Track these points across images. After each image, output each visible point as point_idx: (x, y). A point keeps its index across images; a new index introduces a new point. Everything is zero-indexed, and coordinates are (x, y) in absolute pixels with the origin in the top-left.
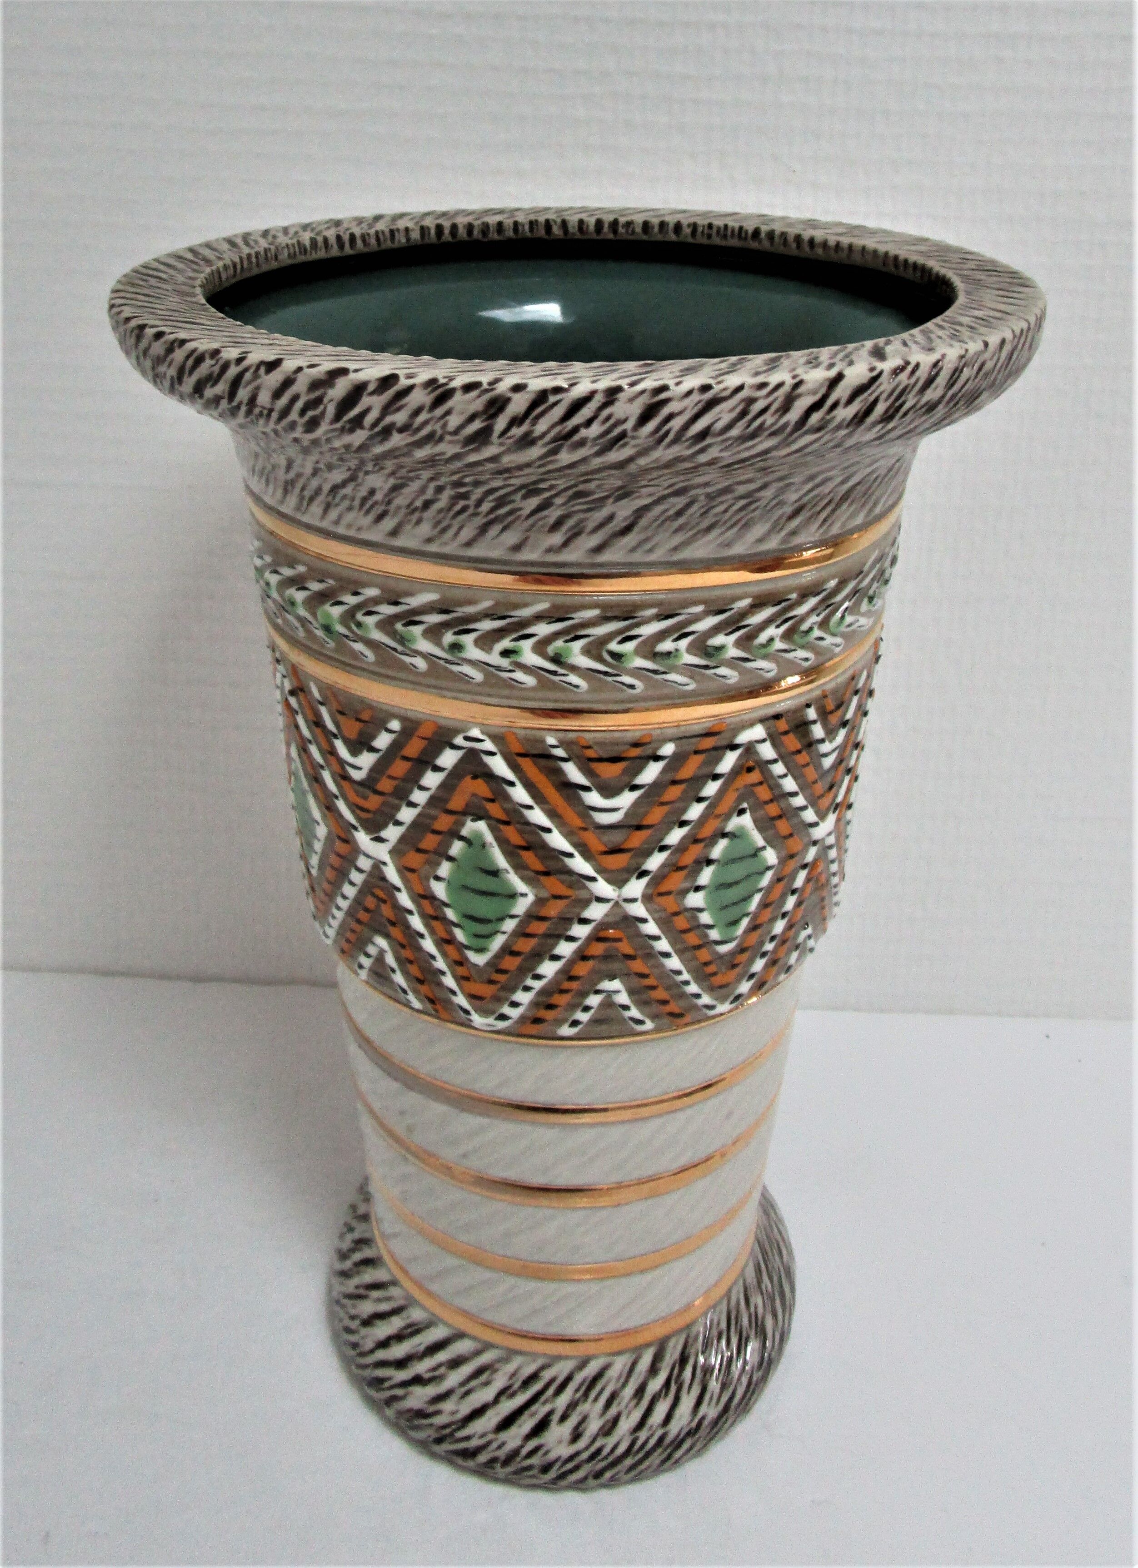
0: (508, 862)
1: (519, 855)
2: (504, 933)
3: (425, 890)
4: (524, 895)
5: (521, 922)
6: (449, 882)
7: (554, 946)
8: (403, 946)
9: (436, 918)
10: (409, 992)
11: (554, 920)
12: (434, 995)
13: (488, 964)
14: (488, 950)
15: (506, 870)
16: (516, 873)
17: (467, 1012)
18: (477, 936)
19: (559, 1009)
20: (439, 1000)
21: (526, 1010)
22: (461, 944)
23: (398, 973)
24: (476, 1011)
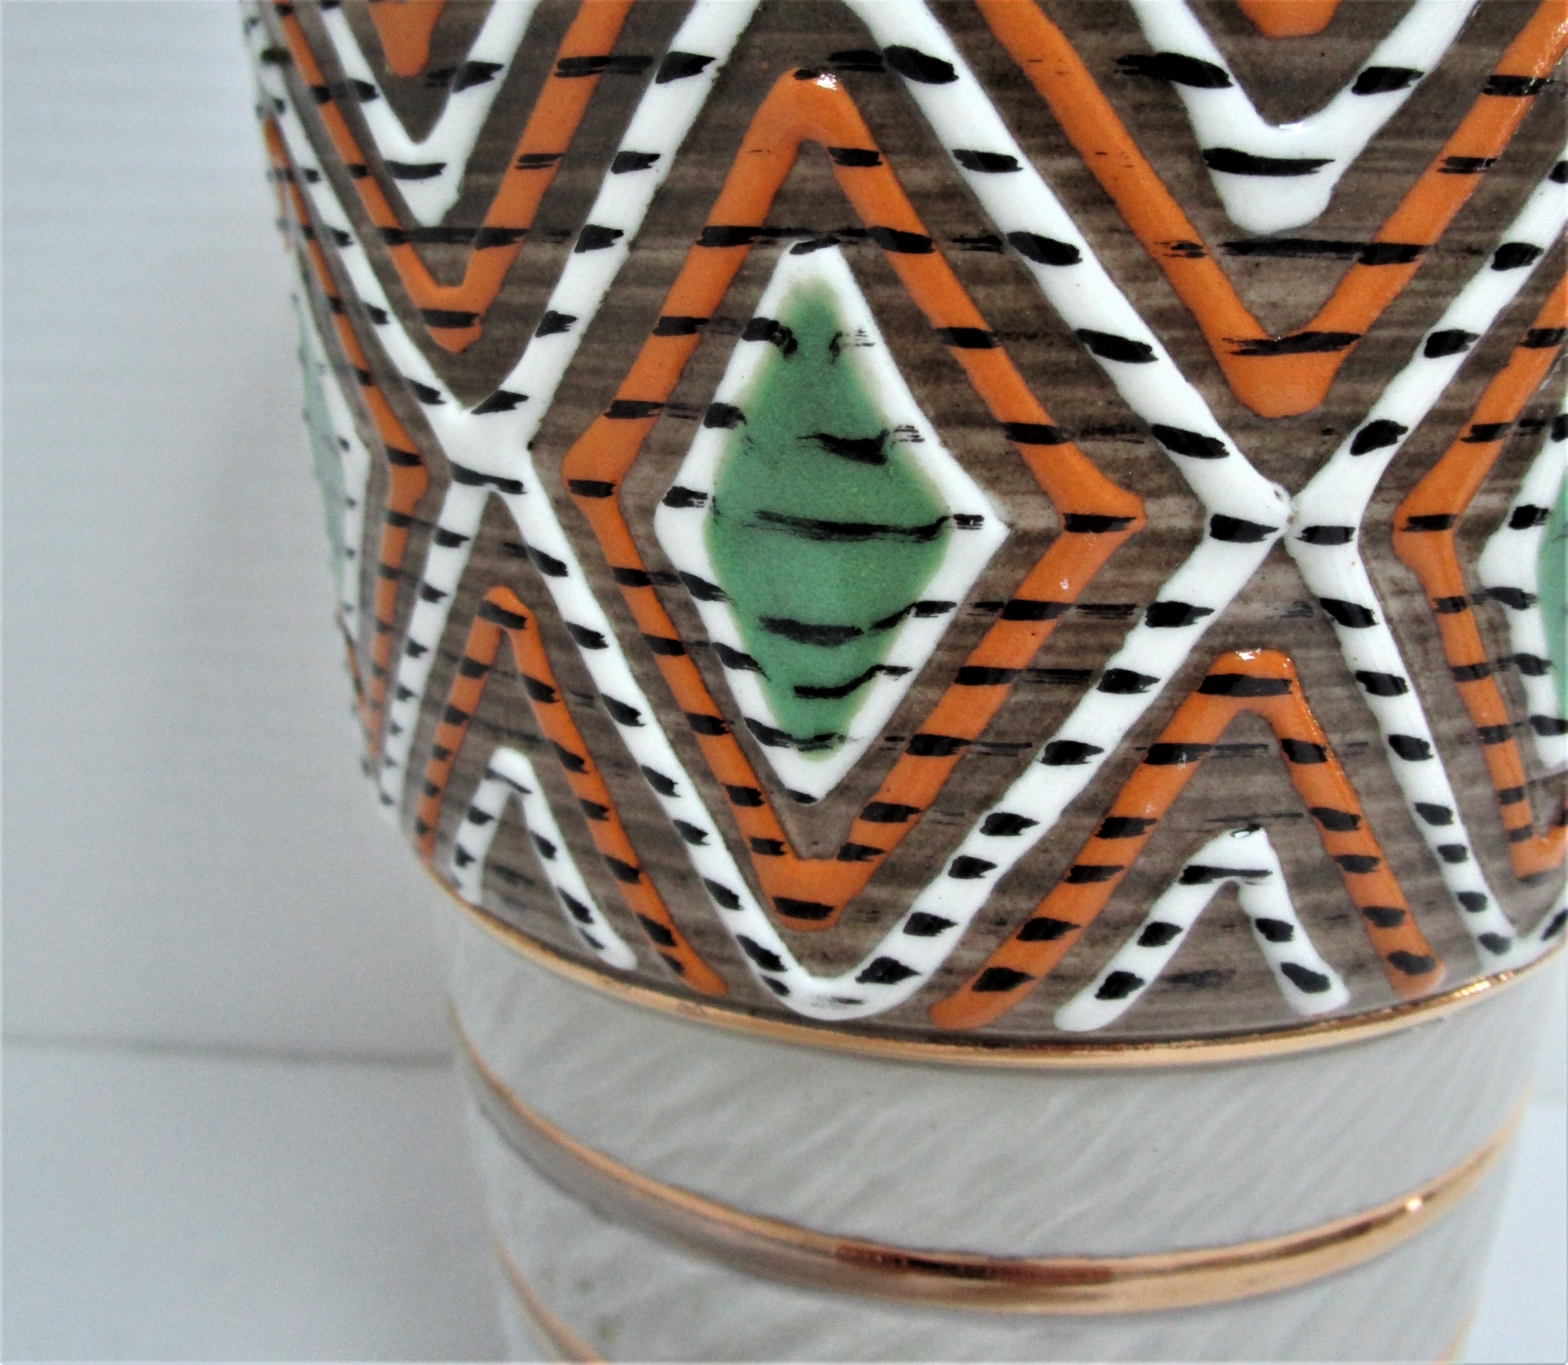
0: (920, 403)
1: (956, 372)
2: (896, 671)
3: (641, 555)
4: (969, 521)
5: (955, 627)
6: (716, 512)
7: (1067, 710)
8: (574, 763)
9: (674, 647)
10: (595, 913)
11: (1072, 614)
12: (671, 917)
13: (841, 790)
14: (842, 739)
15: (911, 429)
16: (945, 443)
17: (770, 961)
18: (805, 692)
19: (1070, 936)
20: (682, 929)
21: (964, 943)
22: (753, 724)
23: (562, 853)
24: (800, 959)
